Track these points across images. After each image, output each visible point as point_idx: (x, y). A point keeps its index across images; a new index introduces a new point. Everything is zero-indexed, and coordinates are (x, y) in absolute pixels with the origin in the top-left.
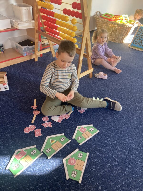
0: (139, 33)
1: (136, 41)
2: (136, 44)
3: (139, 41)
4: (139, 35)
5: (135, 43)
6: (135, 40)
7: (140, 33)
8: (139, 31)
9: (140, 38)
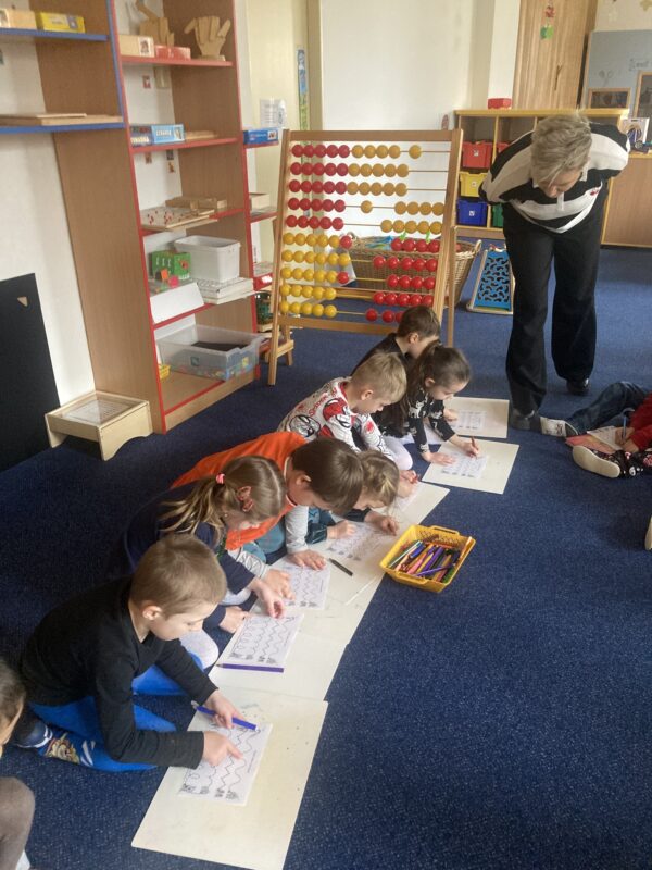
0: (488, 268)
1: (486, 292)
2: (486, 299)
3: (494, 291)
4: (491, 275)
5: (483, 298)
6: (482, 289)
7: (492, 267)
8: (487, 264)
9: (495, 282)
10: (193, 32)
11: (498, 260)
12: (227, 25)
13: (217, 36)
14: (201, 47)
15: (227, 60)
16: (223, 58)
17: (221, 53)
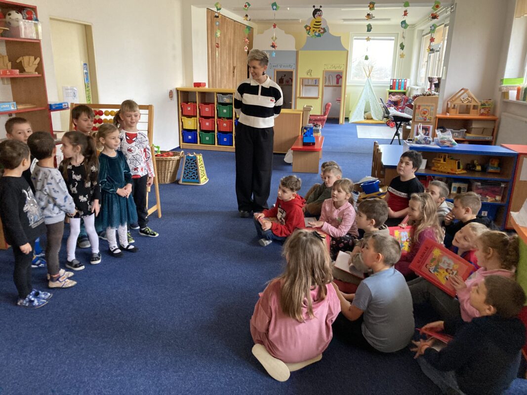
0: (187, 164)
1: (187, 175)
2: (188, 178)
3: (191, 174)
4: (188, 167)
5: (186, 178)
6: (185, 174)
7: (189, 163)
8: (186, 162)
9: (191, 170)
10: (21, 62)
11: (191, 160)
12: (38, 59)
13: (33, 64)
14: (25, 69)
15: (39, 73)
16: (37, 73)
17: (36, 71)
